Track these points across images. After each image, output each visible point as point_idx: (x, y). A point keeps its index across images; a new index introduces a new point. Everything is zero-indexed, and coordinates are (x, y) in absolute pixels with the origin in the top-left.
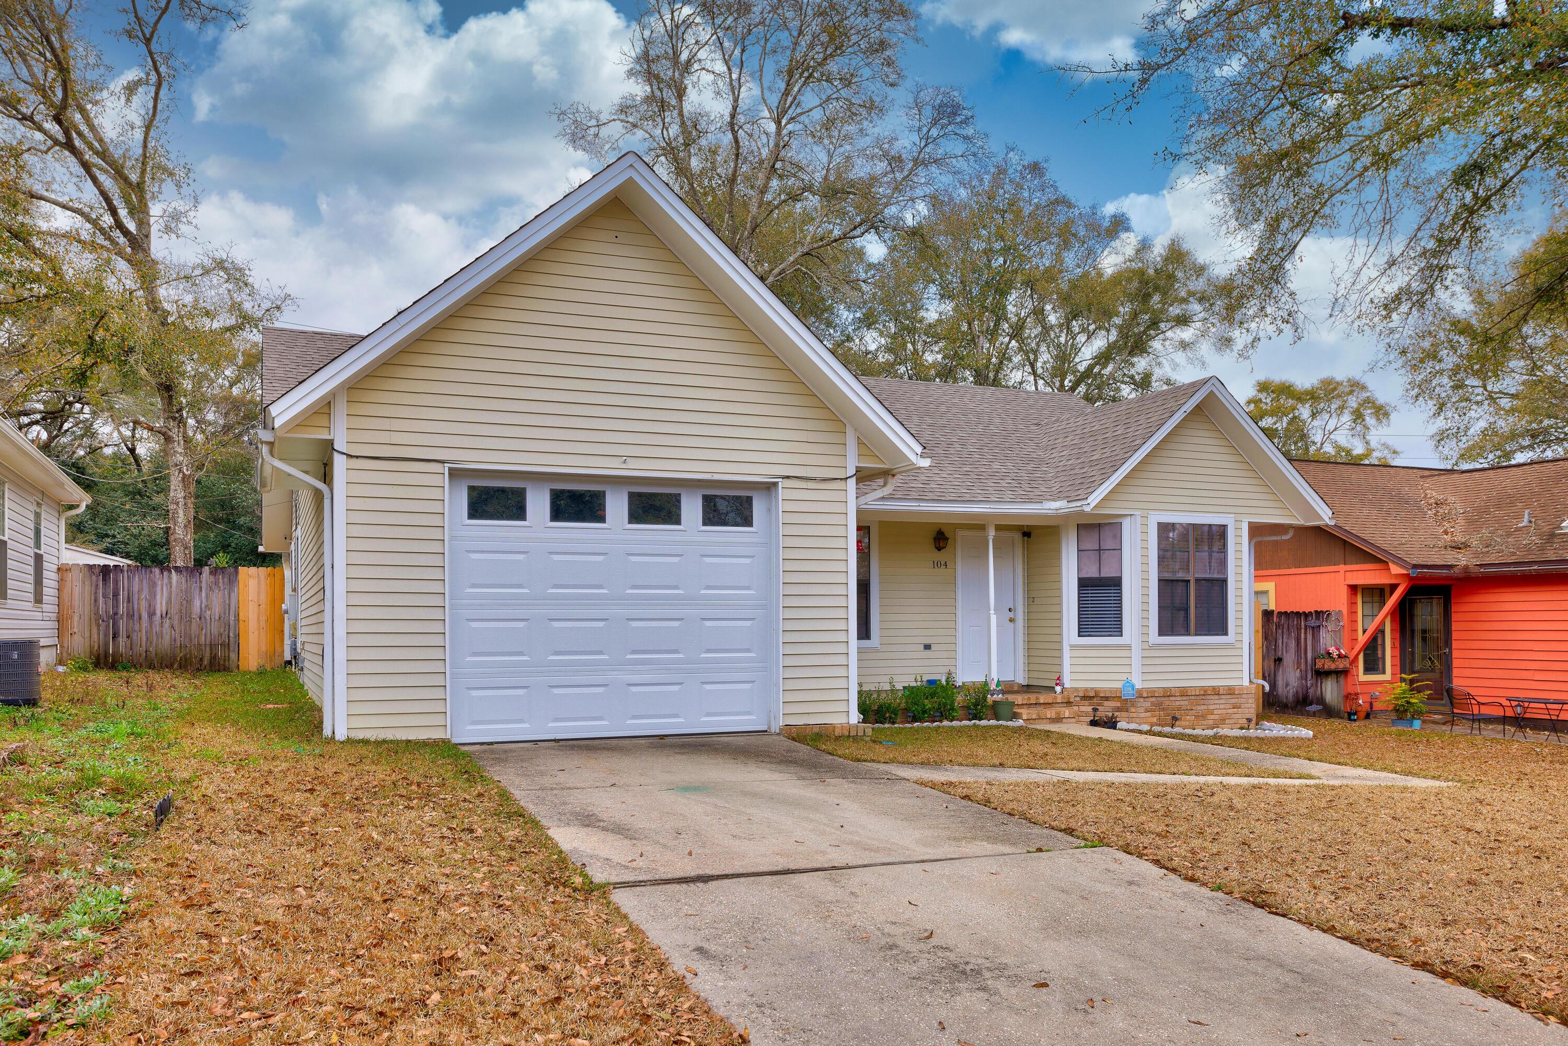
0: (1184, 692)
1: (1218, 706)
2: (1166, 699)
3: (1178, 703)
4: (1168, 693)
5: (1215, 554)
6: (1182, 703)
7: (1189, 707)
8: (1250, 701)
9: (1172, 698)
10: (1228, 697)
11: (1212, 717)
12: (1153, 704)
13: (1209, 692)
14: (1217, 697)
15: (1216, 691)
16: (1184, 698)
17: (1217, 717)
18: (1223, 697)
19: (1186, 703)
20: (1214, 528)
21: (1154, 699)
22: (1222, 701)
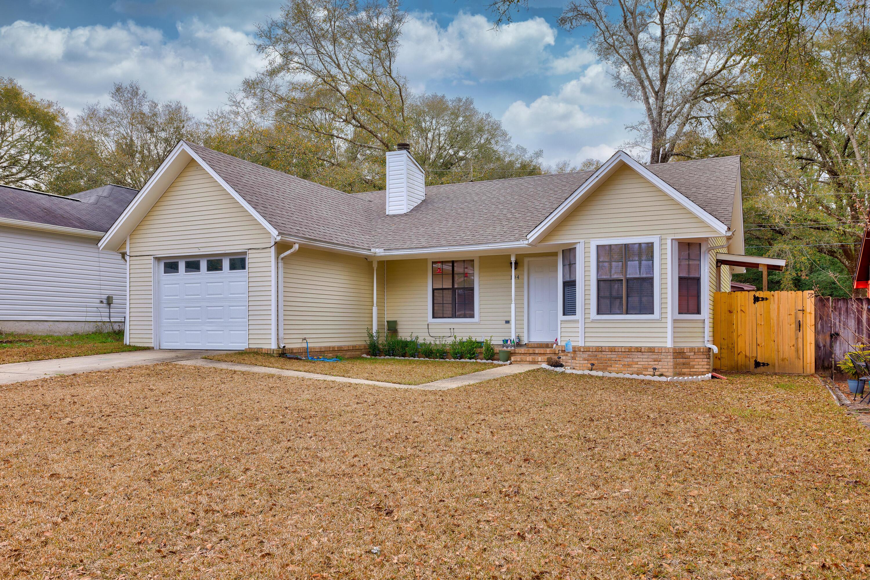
0: (612, 350)
1: (641, 360)
2: (600, 353)
3: (608, 356)
4: (600, 350)
5: (644, 263)
6: (612, 356)
7: (617, 359)
8: (669, 357)
9: (603, 353)
10: (650, 354)
11: (637, 366)
12: (589, 356)
13: (633, 350)
14: (640, 353)
15: (639, 350)
16: (613, 353)
17: (641, 366)
18: (645, 354)
19: (615, 356)
20: (643, 245)
21: (590, 353)
22: (645, 356)
